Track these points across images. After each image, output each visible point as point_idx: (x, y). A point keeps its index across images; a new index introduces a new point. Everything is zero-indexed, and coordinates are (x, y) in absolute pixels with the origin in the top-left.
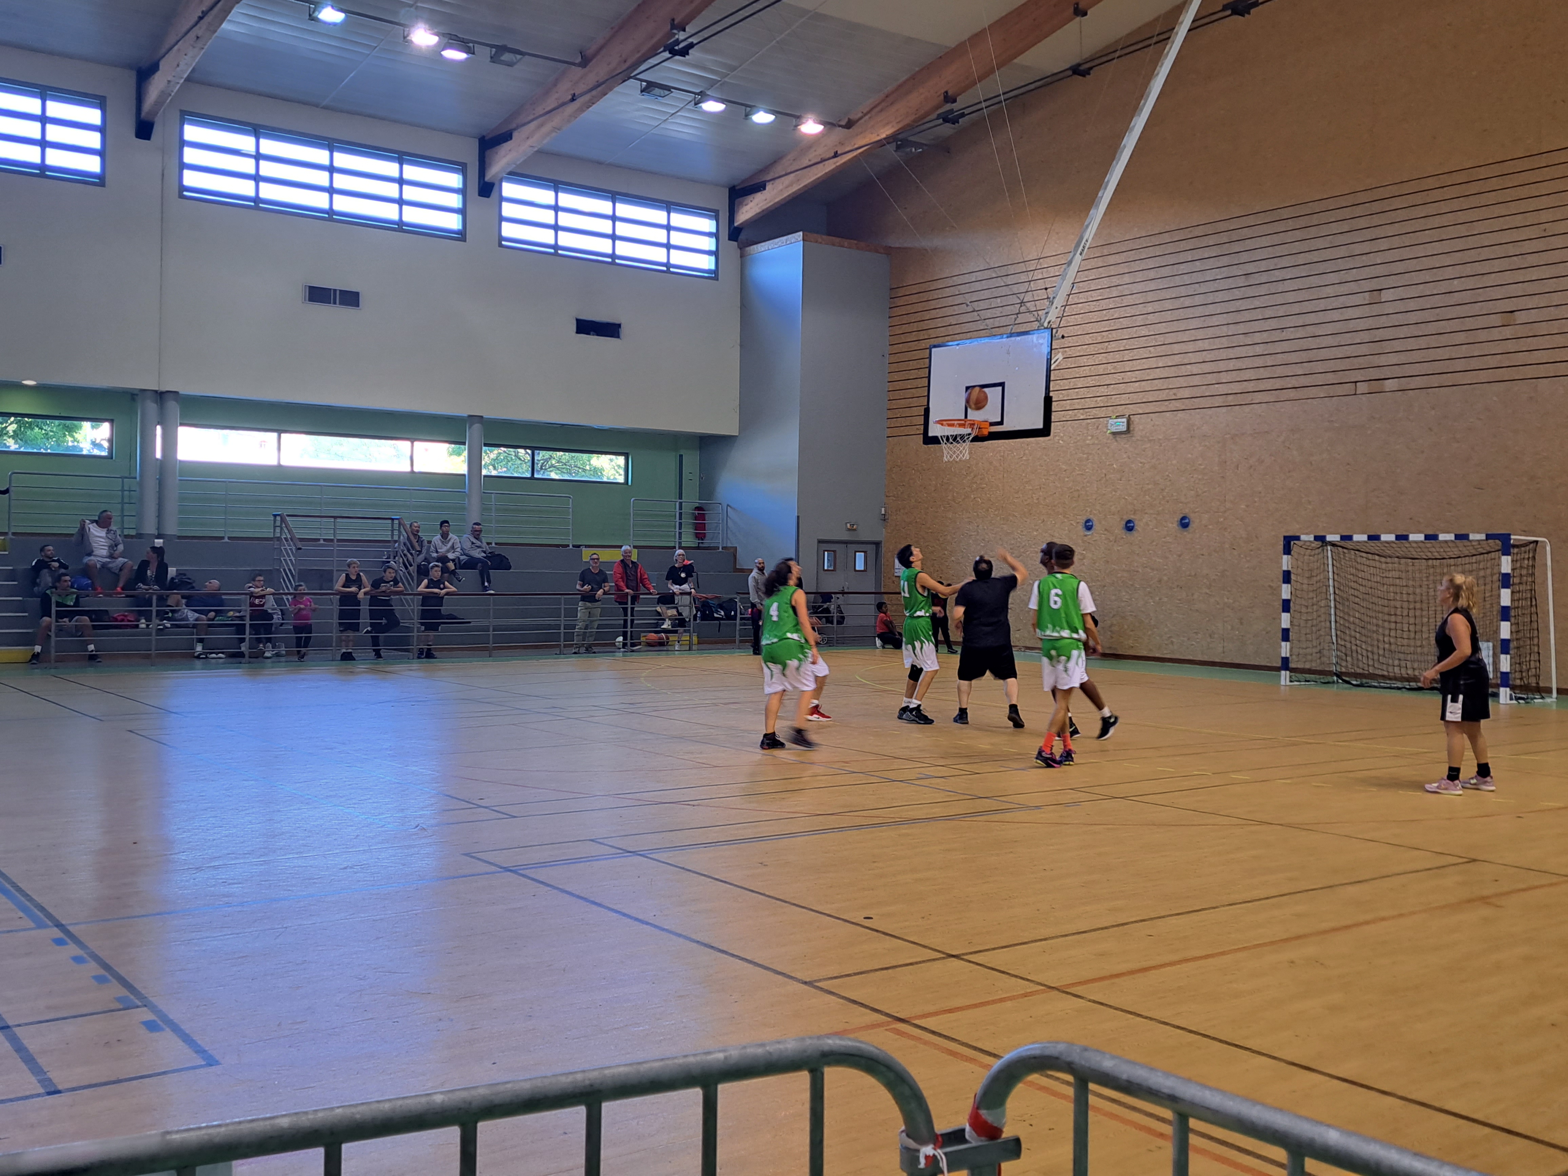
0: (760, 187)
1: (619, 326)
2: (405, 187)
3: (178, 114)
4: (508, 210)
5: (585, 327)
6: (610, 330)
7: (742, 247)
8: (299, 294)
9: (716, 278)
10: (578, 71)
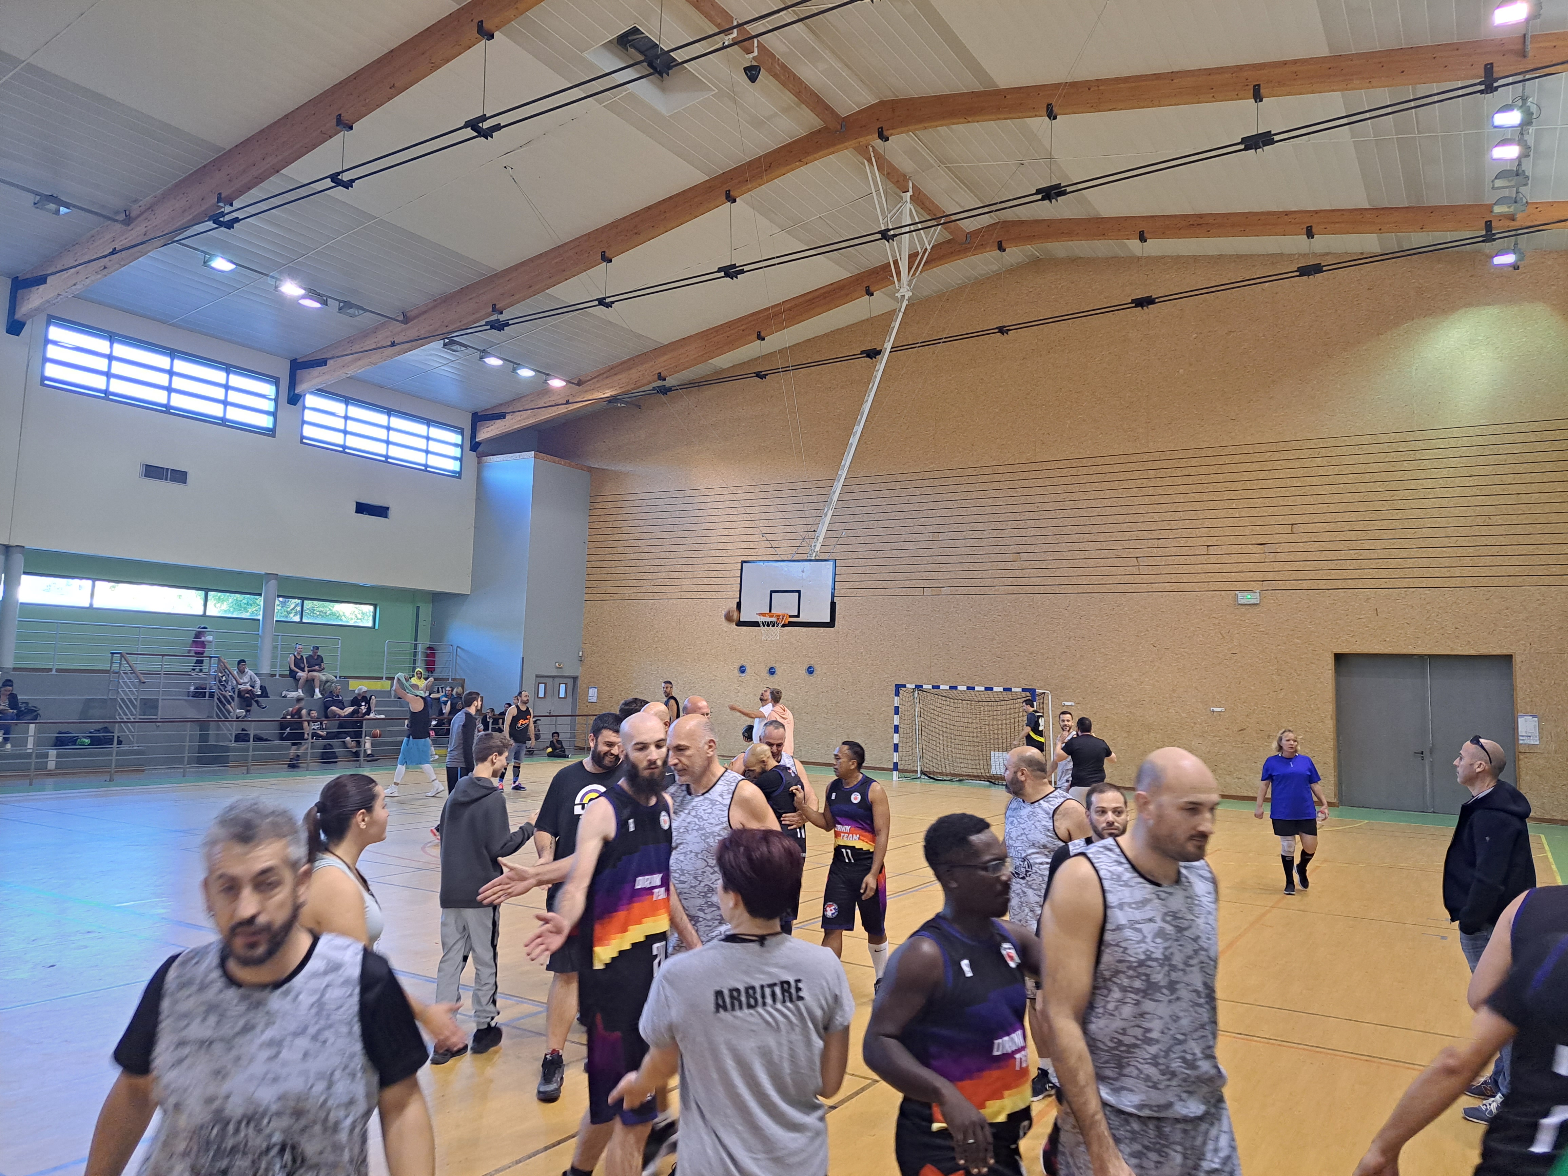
0: (502, 416)
1: (388, 508)
2: (230, 392)
3: (45, 317)
4: (309, 416)
5: (361, 508)
6: (381, 512)
7: (480, 457)
8: (138, 470)
9: (459, 477)
10: (399, 327)
